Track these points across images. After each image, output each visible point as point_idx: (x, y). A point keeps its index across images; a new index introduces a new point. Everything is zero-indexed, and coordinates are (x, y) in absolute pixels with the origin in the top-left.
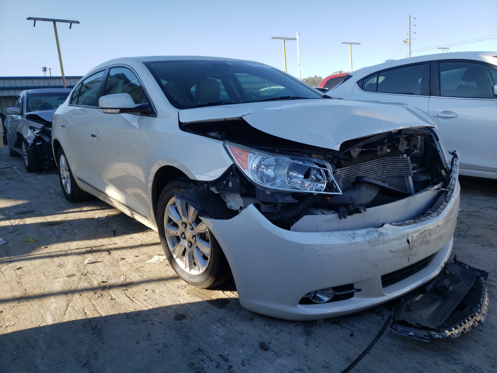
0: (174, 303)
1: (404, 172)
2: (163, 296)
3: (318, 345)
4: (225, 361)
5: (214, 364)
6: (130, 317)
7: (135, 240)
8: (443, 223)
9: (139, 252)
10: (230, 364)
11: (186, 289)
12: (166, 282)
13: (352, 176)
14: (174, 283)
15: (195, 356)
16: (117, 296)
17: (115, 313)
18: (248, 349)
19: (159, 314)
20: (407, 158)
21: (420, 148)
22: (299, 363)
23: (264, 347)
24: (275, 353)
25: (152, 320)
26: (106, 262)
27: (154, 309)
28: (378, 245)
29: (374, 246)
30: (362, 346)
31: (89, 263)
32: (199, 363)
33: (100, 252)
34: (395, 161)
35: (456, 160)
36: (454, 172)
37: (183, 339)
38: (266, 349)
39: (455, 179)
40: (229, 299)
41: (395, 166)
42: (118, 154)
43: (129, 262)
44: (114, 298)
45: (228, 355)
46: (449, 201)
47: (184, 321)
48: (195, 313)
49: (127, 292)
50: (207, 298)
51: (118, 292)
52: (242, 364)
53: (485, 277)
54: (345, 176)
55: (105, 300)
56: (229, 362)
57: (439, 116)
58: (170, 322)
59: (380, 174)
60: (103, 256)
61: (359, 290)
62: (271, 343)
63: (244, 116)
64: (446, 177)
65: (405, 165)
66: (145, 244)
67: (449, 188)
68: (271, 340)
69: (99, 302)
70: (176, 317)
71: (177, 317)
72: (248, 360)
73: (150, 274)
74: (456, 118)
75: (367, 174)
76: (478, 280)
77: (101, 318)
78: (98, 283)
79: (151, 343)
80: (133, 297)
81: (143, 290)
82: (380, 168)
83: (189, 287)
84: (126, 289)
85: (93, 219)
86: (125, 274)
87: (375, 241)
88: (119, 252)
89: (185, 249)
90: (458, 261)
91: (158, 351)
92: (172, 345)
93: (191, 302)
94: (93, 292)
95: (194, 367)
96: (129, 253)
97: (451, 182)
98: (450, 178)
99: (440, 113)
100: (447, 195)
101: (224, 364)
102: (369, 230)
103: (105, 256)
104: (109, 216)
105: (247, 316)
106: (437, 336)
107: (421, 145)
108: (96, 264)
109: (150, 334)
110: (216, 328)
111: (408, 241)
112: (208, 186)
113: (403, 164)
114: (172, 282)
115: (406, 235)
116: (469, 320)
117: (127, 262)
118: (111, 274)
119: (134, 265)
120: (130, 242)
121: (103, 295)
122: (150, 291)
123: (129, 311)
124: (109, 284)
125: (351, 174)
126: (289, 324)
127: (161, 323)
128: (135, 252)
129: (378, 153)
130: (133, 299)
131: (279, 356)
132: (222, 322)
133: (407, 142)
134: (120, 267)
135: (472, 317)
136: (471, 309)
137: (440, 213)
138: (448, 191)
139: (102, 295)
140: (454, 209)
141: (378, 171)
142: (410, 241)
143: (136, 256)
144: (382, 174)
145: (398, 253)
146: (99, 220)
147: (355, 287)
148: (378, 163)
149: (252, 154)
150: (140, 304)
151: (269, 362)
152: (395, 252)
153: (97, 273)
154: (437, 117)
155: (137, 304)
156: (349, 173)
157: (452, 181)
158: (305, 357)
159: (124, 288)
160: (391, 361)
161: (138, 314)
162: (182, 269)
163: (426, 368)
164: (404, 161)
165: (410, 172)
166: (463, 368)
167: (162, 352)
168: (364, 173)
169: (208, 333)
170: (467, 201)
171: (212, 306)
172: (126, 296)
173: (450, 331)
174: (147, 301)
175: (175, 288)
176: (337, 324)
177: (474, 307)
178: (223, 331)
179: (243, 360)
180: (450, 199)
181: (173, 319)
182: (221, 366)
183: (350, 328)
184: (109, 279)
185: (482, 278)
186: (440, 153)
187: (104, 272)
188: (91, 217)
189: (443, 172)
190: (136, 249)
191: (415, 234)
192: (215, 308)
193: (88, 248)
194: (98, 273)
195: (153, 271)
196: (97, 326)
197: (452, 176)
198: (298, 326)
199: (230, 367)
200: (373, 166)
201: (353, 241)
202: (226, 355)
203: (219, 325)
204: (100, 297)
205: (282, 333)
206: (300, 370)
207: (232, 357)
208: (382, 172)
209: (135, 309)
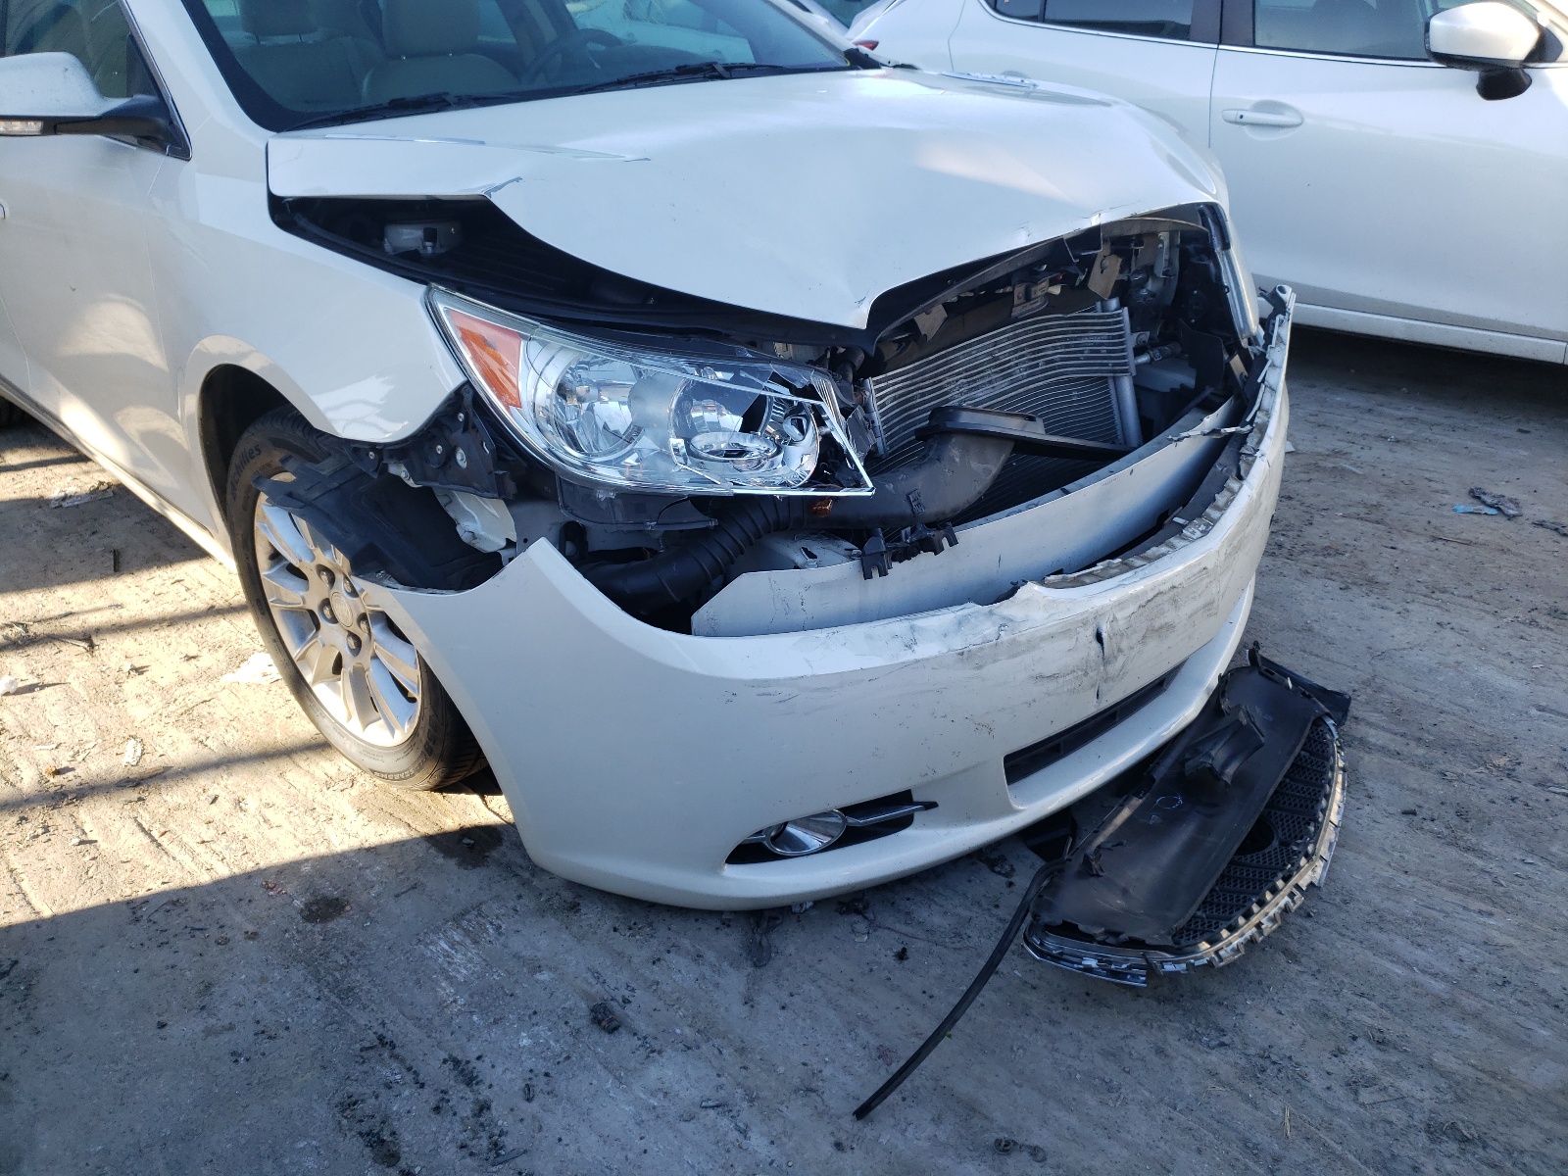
0: (308, 852)
1: (1107, 365)
2: (272, 821)
3: (787, 1000)
4: (468, 1085)
5: (429, 1097)
6: (145, 918)
7: (188, 590)
8: (1222, 557)
9: (199, 640)
10: (485, 1093)
11: (355, 791)
12: (284, 764)
13: (923, 395)
14: (313, 768)
15: (365, 1067)
16: (106, 827)
17: (92, 902)
18: (550, 1030)
19: (250, 901)
20: (1119, 315)
21: (1164, 274)
22: (719, 1075)
23: (605, 1019)
24: (640, 1043)
25: (222, 927)
26: (75, 685)
27: (233, 878)
28: (995, 661)
29: (979, 667)
30: (931, 997)
31: (12, 689)
32: (377, 1097)
33: (57, 643)
34: (1075, 325)
35: (1282, 322)
36: (1273, 365)
37: (327, 999)
38: (612, 1030)
39: (1273, 390)
40: (502, 826)
41: (1076, 346)
42: (74, 290)
43: (162, 683)
44: (91, 836)
45: (479, 1058)
46: (1247, 473)
47: (337, 925)
48: (377, 889)
49: (141, 811)
50: (425, 824)
51: (110, 811)
52: (525, 1092)
53: (1340, 714)
54: (895, 399)
55: (59, 846)
56: (482, 1087)
57: (1243, 120)
58: (286, 931)
59: (1023, 378)
60: (67, 658)
61: (930, 805)
62: (629, 1002)
63: (497, 189)
64: (1244, 383)
65: (1109, 338)
66: (225, 605)
67: (1252, 422)
68: (633, 990)
69: (32, 859)
70: (310, 910)
71: (314, 908)
72: (547, 1075)
73: (234, 732)
74: (1298, 130)
75: (975, 381)
76: (1320, 729)
77: (38, 924)
78: (37, 778)
79: (212, 1021)
80: (163, 830)
81: (202, 798)
82: (1023, 356)
83: (366, 782)
84: (140, 799)
85: (41, 503)
86: (141, 735)
87: (982, 649)
88: (126, 643)
89: (339, 659)
90: (1263, 658)
91: (234, 1054)
92: (287, 1028)
93: (367, 845)
94: (15, 819)
95: (358, 1112)
96: (162, 644)
97: (1259, 400)
98: (1259, 386)
99: (1248, 107)
100: (1243, 450)
101: (462, 1098)
102: (966, 612)
103: (75, 659)
104: (102, 488)
105: (557, 894)
106: (1169, 967)
107: (1170, 262)
108: (37, 693)
109: (208, 986)
110: (447, 948)
111: (1099, 638)
112: (381, 460)
113: (1102, 337)
114: (308, 762)
115: (1093, 616)
116: (1275, 891)
117: (153, 682)
118: (90, 735)
119: (177, 693)
120: (169, 598)
121: (51, 829)
122: (225, 804)
123: (142, 893)
124: (79, 780)
125: (921, 388)
126: (697, 920)
127: (253, 936)
128: (185, 638)
129: (1016, 311)
130: (164, 841)
131: (653, 1051)
132: (469, 921)
133: (1120, 260)
134: (127, 705)
135: (1286, 879)
136: (1285, 844)
137: (1215, 521)
138: (1246, 435)
139: (46, 829)
140: (1263, 498)
141: (1016, 365)
142: (1104, 635)
143: (189, 658)
144: (1028, 376)
145: (1061, 680)
146: (65, 504)
147: (916, 798)
148: (1017, 336)
149: (534, 346)
150: (186, 859)
151: (619, 1079)
152: (1053, 677)
153: (38, 732)
154: (1236, 123)
155: (174, 858)
156: (911, 385)
157: (1264, 397)
158: (742, 1051)
159: (134, 795)
160: (1021, 1051)
161: (174, 903)
162: (337, 722)
163: (1128, 1072)
164: (1109, 324)
165: (1125, 364)
166: (1243, 1062)
167: (247, 1060)
168: (965, 378)
169: (416, 972)
170: (1310, 415)
171: (440, 860)
172: (137, 829)
173: (1212, 942)
174: (214, 846)
175: (318, 788)
176: (858, 912)
177: (1296, 837)
178: (470, 961)
179: (529, 1075)
180: (1250, 465)
181: (299, 917)
182: (450, 1104)
183: (898, 927)
184: (80, 758)
185: (1330, 722)
186: (1231, 296)
187: (65, 727)
188: (35, 494)
189: (1236, 363)
190: (191, 626)
191: (1122, 609)
192: (452, 863)
193: (10, 626)
194: (40, 731)
195: (242, 719)
196: (16, 962)
197: (1263, 381)
198: (729, 926)
199: (483, 1107)
200: (1000, 350)
201: (908, 656)
202: (472, 1056)
203: (457, 938)
204: (38, 836)
205: (673, 959)
206: (717, 1106)
207: (493, 1066)
208: (1031, 367)
209: (163, 883)
